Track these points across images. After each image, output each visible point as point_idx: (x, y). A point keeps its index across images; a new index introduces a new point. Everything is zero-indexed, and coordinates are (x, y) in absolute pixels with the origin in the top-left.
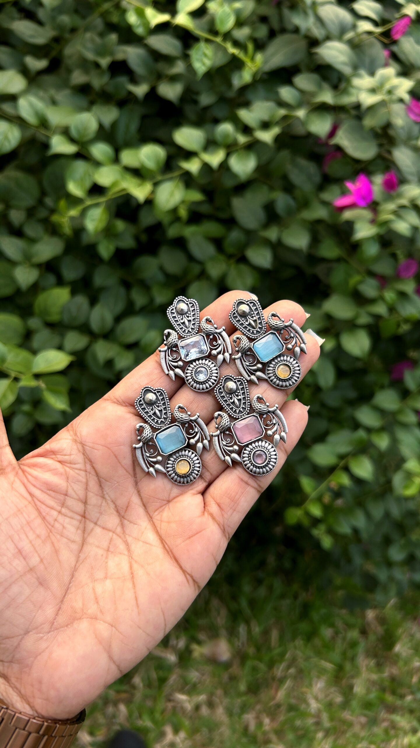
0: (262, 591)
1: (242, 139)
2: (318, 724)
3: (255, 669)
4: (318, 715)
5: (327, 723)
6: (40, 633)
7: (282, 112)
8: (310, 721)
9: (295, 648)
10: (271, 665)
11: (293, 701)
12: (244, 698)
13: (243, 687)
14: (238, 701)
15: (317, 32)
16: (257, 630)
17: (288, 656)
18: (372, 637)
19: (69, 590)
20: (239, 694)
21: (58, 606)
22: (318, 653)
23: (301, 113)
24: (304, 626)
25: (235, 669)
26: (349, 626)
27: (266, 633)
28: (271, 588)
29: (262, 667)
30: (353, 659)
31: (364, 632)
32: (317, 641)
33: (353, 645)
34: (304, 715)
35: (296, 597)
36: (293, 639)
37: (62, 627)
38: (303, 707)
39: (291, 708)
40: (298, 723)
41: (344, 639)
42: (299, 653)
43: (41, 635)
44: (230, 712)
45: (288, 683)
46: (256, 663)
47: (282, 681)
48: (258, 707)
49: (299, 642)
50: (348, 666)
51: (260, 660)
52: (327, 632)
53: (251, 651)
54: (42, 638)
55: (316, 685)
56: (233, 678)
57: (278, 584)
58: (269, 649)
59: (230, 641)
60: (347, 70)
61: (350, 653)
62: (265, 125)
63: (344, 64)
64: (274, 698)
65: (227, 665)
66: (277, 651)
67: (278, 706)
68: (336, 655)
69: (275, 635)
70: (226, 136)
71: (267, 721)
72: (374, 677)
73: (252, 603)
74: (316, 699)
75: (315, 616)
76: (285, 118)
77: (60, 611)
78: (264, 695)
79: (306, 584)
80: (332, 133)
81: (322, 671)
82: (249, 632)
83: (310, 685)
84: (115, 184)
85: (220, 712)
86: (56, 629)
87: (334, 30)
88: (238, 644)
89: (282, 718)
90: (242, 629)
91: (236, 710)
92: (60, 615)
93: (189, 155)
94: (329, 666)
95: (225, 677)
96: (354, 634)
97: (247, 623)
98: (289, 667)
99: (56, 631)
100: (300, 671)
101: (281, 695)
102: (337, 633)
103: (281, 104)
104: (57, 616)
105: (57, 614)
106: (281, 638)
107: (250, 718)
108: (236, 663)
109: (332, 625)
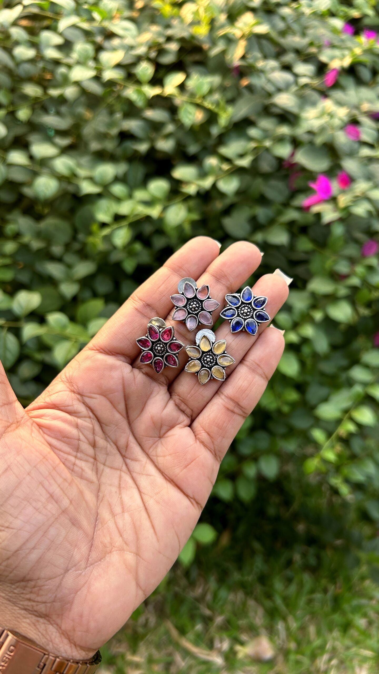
0: (293, 588)
3: (298, 663)
6: (79, 570)
9: (334, 639)
10: (313, 657)
16: (294, 625)
17: (328, 646)
19: (96, 527)
21: (90, 543)
22: (357, 643)
24: (337, 617)
25: (280, 666)
27: (303, 629)
28: (301, 585)
29: (306, 661)
32: (353, 632)
35: (325, 591)
36: (331, 630)
37: (96, 562)
42: (338, 644)
43: (80, 572)
46: (299, 657)
49: (336, 633)
51: (303, 654)
52: (361, 622)
53: (292, 646)
54: (80, 574)
57: (307, 578)
58: (309, 642)
59: (271, 639)
65: (271, 662)
66: (316, 644)
68: (374, 643)
69: (312, 629)
73: (286, 599)
77: (93, 547)
79: (333, 578)
81: (363, 659)
82: (288, 629)
86: (92, 564)
88: (279, 642)
90: (280, 626)
92: (93, 551)
94: (368, 653)
97: (284, 619)
98: (331, 658)
99: (92, 566)
100: (342, 662)
102: (370, 623)
104: (90, 553)
105: (90, 551)
106: (319, 633)
108: (280, 659)
109: (365, 615)
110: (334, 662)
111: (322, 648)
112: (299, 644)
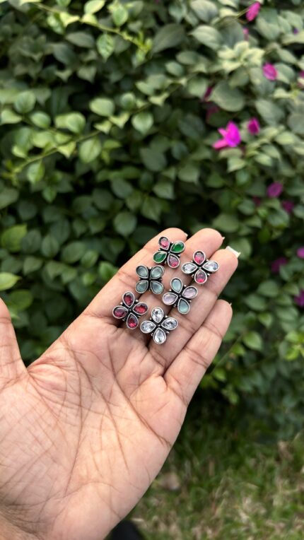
0: (200, 435)
1: (140, 104)
2: (248, 531)
3: (198, 494)
4: (248, 525)
5: (255, 530)
7: (169, 81)
8: (243, 529)
9: (227, 475)
10: (210, 489)
11: (228, 515)
12: (191, 516)
13: (190, 508)
14: (188, 518)
15: (191, 20)
16: (197, 464)
17: (222, 481)
18: (285, 463)
20: (188, 513)
21: (69, 476)
22: (245, 478)
23: (183, 81)
24: (233, 459)
25: (184, 495)
26: (267, 456)
27: (205, 465)
28: (206, 433)
29: (203, 491)
30: (271, 481)
31: (278, 459)
32: (243, 469)
33: (271, 469)
34: (237, 525)
35: (225, 438)
36: (226, 469)
38: (236, 519)
39: (227, 521)
40: (233, 531)
41: (264, 466)
42: (230, 479)
43: (59, 500)
44: (182, 528)
45: (224, 502)
46: (199, 489)
47: (219, 501)
48: (203, 522)
49: (230, 471)
50: (268, 486)
51: (201, 486)
52: (250, 462)
53: (195, 479)
55: (245, 501)
56: (182, 501)
57: (211, 429)
58: (208, 477)
59: (178, 474)
60: (214, 46)
61: (268, 476)
62: (158, 92)
63: (213, 42)
64: (213, 514)
65: (178, 492)
66: (213, 479)
67: (217, 520)
68: (258, 479)
69: (211, 467)
70: (129, 102)
71: (209, 531)
72: (288, 492)
73: (193, 444)
74: (246, 512)
75: (241, 450)
76: (172, 85)
78: (206, 513)
79: (232, 427)
80: (208, 93)
81: (248, 491)
82: (192, 466)
83: (241, 502)
84: (48, 145)
85: (174, 528)
87: (204, 17)
88: (184, 475)
89: (221, 528)
90: (187, 465)
91: (187, 525)
93: (102, 119)
94: (253, 487)
95: (177, 501)
96: (271, 462)
97: (190, 459)
98: (223, 490)
100: (232, 493)
101: (219, 512)
102: (258, 462)
103: (169, 75)
104: (69, 484)
106: (217, 468)
107: (197, 530)
108: (184, 490)
109: (254, 456)
110: (226, 493)
111: (218, 481)
112: (200, 478)
